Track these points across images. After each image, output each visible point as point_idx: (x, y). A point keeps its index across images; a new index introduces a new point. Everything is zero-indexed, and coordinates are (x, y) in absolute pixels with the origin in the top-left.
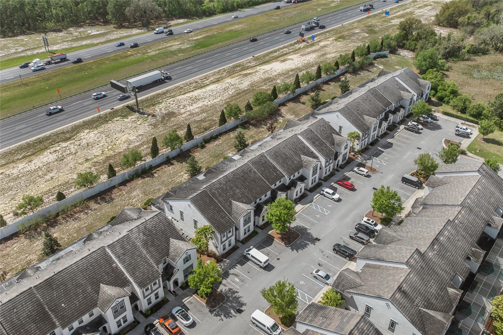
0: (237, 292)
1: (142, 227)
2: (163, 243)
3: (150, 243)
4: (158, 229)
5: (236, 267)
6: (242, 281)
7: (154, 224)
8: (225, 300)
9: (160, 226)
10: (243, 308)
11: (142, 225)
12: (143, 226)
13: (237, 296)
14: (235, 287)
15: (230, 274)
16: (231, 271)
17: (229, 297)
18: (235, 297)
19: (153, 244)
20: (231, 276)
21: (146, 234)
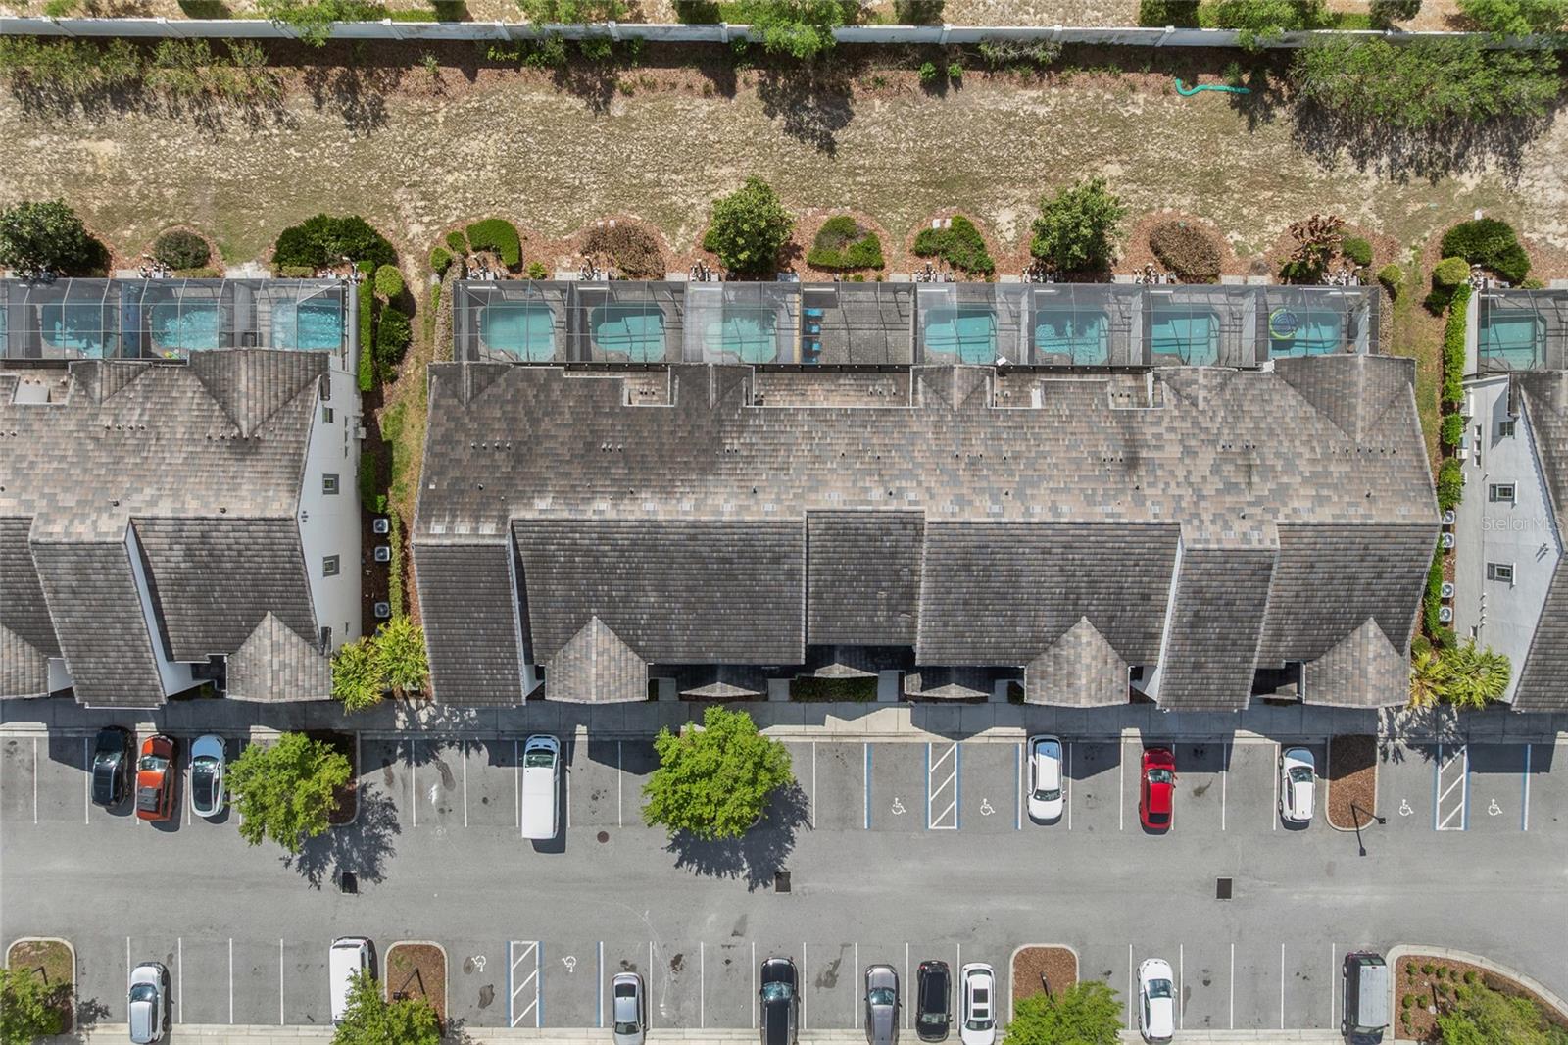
0: (396, 829)
1: (193, 531)
2: (239, 612)
3: (194, 589)
4: (246, 565)
5: (473, 751)
6: (442, 810)
7: (242, 541)
8: (347, 824)
9: (260, 559)
10: (364, 885)
11: (198, 522)
12: (198, 528)
13: (386, 840)
14: (408, 813)
15: (435, 757)
16: (448, 754)
17: (367, 823)
18: (379, 837)
19: (201, 599)
20: (431, 768)
21: (196, 559)
